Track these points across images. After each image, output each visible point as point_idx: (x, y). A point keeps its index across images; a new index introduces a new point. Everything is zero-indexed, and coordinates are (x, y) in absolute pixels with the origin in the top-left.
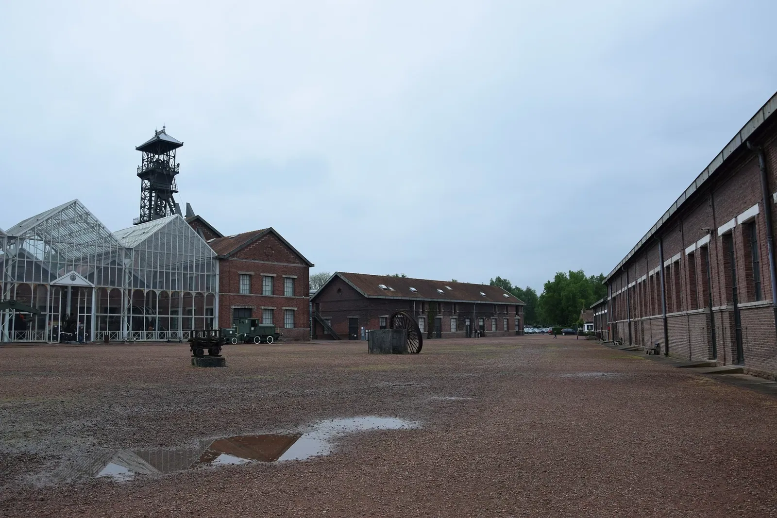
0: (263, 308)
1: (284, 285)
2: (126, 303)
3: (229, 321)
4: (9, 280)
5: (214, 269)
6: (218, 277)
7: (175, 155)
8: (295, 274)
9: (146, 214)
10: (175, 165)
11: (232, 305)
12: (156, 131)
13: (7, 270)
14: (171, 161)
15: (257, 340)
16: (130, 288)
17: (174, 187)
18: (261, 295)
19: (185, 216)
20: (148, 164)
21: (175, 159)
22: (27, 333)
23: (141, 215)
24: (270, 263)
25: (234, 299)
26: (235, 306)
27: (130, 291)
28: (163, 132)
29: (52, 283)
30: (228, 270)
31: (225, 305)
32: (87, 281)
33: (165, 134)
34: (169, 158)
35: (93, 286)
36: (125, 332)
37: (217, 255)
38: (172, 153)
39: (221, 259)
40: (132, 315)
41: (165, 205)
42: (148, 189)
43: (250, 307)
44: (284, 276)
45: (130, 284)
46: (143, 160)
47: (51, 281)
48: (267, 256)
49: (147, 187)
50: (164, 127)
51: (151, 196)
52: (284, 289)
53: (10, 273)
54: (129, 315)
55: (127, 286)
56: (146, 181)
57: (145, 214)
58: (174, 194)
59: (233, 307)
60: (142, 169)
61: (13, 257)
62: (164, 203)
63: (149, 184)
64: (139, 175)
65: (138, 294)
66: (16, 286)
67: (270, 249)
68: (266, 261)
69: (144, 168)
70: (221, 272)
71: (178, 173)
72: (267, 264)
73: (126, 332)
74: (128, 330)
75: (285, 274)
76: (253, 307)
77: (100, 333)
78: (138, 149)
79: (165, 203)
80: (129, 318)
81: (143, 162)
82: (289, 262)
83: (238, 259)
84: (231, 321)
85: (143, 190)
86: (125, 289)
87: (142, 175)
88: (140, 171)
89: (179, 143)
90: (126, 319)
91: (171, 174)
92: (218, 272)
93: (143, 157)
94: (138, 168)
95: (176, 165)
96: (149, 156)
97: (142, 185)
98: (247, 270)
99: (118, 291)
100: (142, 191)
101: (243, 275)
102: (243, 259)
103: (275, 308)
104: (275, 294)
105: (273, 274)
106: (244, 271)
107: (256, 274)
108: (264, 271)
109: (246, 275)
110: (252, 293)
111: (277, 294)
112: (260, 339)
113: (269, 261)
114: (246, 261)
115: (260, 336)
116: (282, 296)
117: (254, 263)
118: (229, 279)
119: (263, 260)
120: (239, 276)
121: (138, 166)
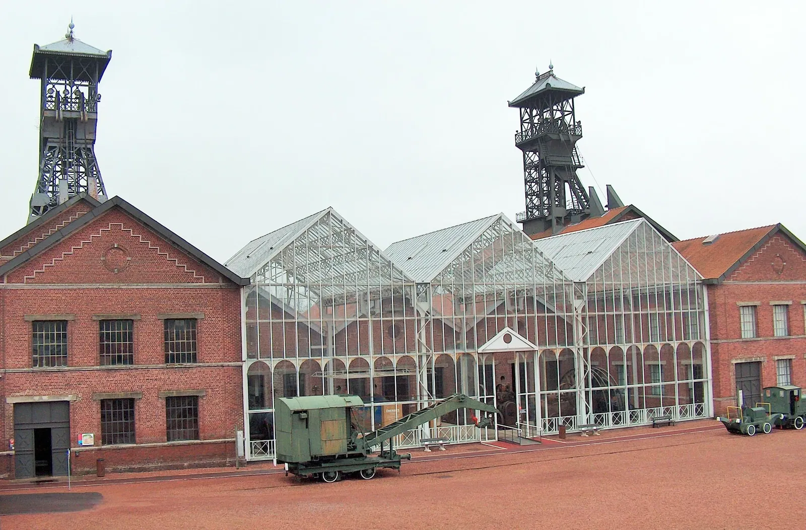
0: (776, 358)
1: (803, 316)
2: (582, 370)
3: (730, 384)
4: (424, 351)
5: (700, 301)
6: (707, 314)
7: (573, 109)
9: (536, 205)
10: (574, 125)
11: (732, 358)
12: (537, 74)
13: (420, 337)
14: (568, 119)
15: (798, 423)
16: (586, 346)
17: (576, 159)
18: (772, 338)
19: (606, 206)
20: (531, 127)
21: (573, 115)
22: (453, 430)
23: (527, 206)
24: (782, 283)
25: (735, 348)
26: (736, 359)
27: (585, 350)
28: (549, 74)
29: (480, 350)
30: (723, 301)
31: (723, 360)
32: (527, 341)
33: (554, 77)
34: (564, 114)
35: (536, 348)
36: (583, 415)
37: (703, 278)
38: (567, 106)
39: (710, 285)
40: (591, 389)
42: (536, 166)
43: (758, 360)
44: (802, 302)
45: (584, 339)
46: (522, 122)
47: (478, 347)
48: (777, 271)
49: (533, 164)
50: (551, 67)
51: (541, 177)
52: (804, 324)
53: (423, 341)
54: (587, 389)
55: (581, 344)
56: (532, 154)
57: (533, 206)
58: (579, 172)
59: (734, 362)
60: (523, 136)
61: (426, 315)
63: (537, 158)
64: (518, 145)
65: (598, 355)
66: (434, 359)
67: (779, 259)
68: (775, 280)
69: (525, 134)
70: (712, 306)
71: (581, 136)
72: (778, 285)
73: (585, 417)
74: (587, 413)
75: (804, 299)
76: (762, 359)
77: (549, 421)
78: (511, 105)
80: (587, 393)
81: (522, 125)
83: (737, 283)
84: (733, 385)
85: (526, 167)
86: (579, 349)
87: (524, 145)
88: (519, 141)
89: (576, 89)
90: (583, 395)
91: (572, 139)
92: (706, 307)
93: (521, 117)
94: (516, 135)
95: (576, 124)
96: (533, 114)
97: (525, 160)
98: (750, 299)
99: (570, 352)
100: (525, 170)
101: (743, 307)
102: (743, 281)
103: (794, 358)
104: (792, 333)
105: (786, 300)
106: (745, 301)
107: (763, 303)
108: (774, 297)
109: (748, 306)
110: (758, 335)
111: (795, 334)
112: (803, 421)
113: (779, 280)
114: (747, 283)
115: (802, 416)
116: (802, 336)
117: (759, 286)
118: (725, 316)
119: (771, 279)
120: (739, 310)
121: (517, 131)
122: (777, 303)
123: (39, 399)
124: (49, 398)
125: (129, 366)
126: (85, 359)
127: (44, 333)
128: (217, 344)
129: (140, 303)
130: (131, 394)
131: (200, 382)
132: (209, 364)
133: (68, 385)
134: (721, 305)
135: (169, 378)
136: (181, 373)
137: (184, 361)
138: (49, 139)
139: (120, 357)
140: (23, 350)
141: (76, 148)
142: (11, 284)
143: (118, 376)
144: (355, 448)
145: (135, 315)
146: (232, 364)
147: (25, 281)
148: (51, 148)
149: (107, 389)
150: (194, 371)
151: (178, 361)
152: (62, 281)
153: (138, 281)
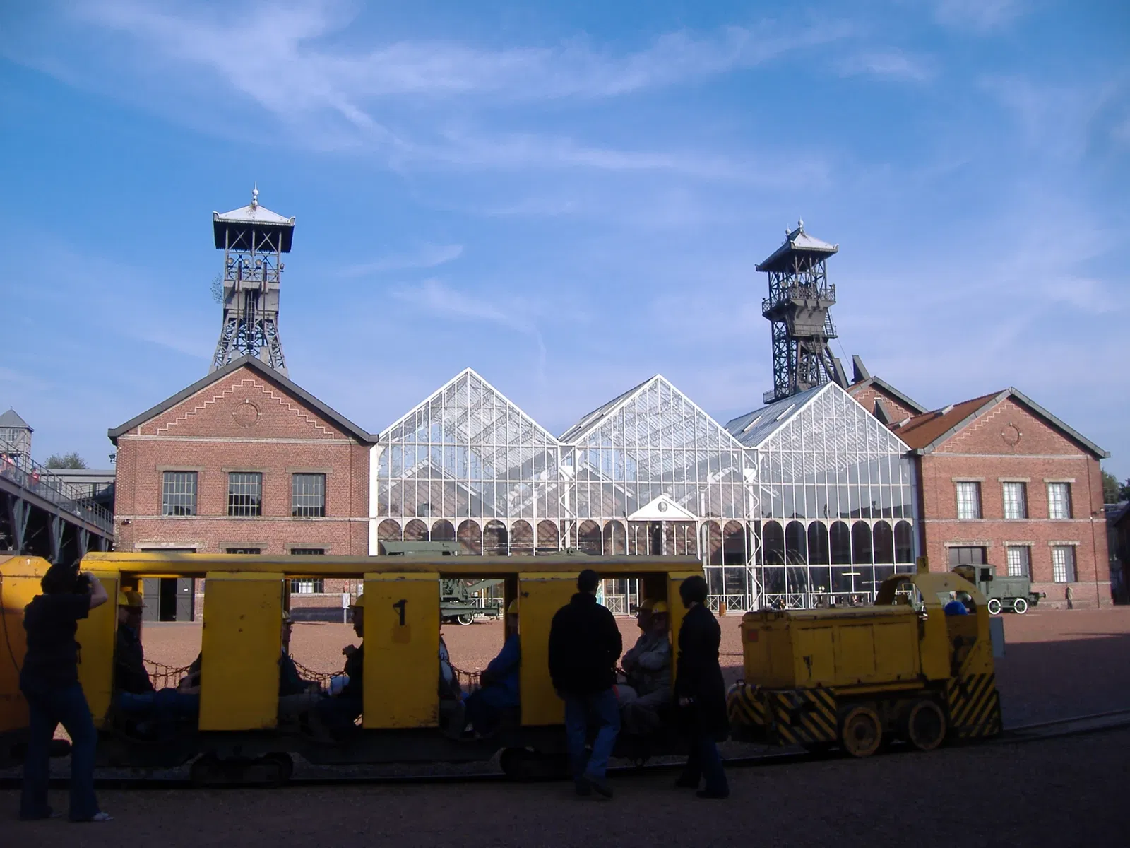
0: (1007, 543)
1: (1047, 496)
2: (754, 545)
4: (567, 516)
7: (824, 271)
8: (1071, 474)
9: (785, 383)
10: (826, 290)
11: (946, 540)
13: (563, 501)
14: (820, 282)
15: (994, 606)
16: (757, 519)
17: (829, 328)
18: (1001, 520)
19: (852, 381)
20: (779, 294)
21: (825, 278)
23: (775, 385)
24: (1017, 456)
25: (949, 529)
26: (951, 542)
27: (757, 524)
28: (798, 233)
29: (631, 518)
30: (933, 476)
31: (933, 542)
32: (686, 511)
33: (803, 236)
34: (815, 278)
35: (697, 519)
36: (754, 595)
37: (909, 449)
38: (818, 268)
39: (917, 457)
40: (763, 566)
41: (817, 364)
42: (783, 338)
43: (982, 544)
44: (1047, 480)
45: (757, 512)
46: (771, 288)
47: (629, 514)
48: (1010, 443)
49: (782, 335)
50: (800, 224)
51: (789, 350)
52: (1048, 505)
53: (567, 506)
54: (759, 566)
55: (752, 517)
56: (780, 324)
57: (782, 384)
58: (830, 343)
59: (948, 545)
60: (771, 303)
61: (570, 479)
62: (815, 360)
63: (784, 329)
65: (773, 528)
66: (579, 524)
67: (1013, 429)
68: (1007, 453)
69: (774, 301)
71: (834, 302)
72: (1010, 459)
73: (756, 597)
74: (758, 593)
75: (1048, 477)
76: (988, 544)
77: (713, 599)
78: (760, 269)
79: (817, 359)
80: (759, 571)
81: (771, 291)
82: (1055, 451)
83: (953, 454)
85: (775, 340)
86: (749, 522)
87: (772, 315)
88: (767, 308)
89: (828, 248)
90: (754, 573)
91: (821, 305)
93: (770, 282)
94: (763, 303)
95: (828, 287)
96: (781, 279)
97: (773, 331)
98: (970, 474)
99: (738, 526)
100: (774, 343)
101: (962, 482)
102: (962, 453)
103: (1033, 544)
104: (1030, 516)
105: (1022, 477)
106: (963, 476)
107: (989, 480)
108: (1005, 473)
109: (969, 482)
110: (981, 515)
111: (1035, 517)
112: (1000, 605)
113: (1013, 453)
114: (967, 455)
115: (999, 599)
116: (1046, 520)
117: (984, 459)
118: (936, 492)
119: (1001, 453)
120: (955, 486)
121: (764, 299)
122: (1008, 479)
123: (167, 545)
124: (175, 545)
125: (255, 518)
126: (213, 509)
127: (175, 483)
128: (344, 499)
129: (269, 456)
130: (257, 544)
131: (326, 535)
132: (336, 518)
133: (195, 534)
134: (930, 479)
135: (295, 531)
136: (308, 526)
137: (311, 515)
138: (230, 311)
139: (247, 509)
140: (153, 498)
141: (256, 320)
142: (143, 436)
143: (245, 526)
144: (451, 592)
145: (264, 467)
146: (359, 519)
147: (158, 433)
148: (231, 319)
149: (232, 538)
150: (321, 524)
151: (306, 515)
152: (194, 435)
153: (267, 437)
